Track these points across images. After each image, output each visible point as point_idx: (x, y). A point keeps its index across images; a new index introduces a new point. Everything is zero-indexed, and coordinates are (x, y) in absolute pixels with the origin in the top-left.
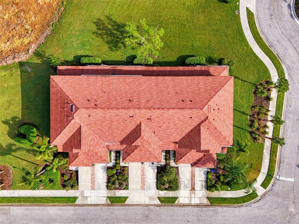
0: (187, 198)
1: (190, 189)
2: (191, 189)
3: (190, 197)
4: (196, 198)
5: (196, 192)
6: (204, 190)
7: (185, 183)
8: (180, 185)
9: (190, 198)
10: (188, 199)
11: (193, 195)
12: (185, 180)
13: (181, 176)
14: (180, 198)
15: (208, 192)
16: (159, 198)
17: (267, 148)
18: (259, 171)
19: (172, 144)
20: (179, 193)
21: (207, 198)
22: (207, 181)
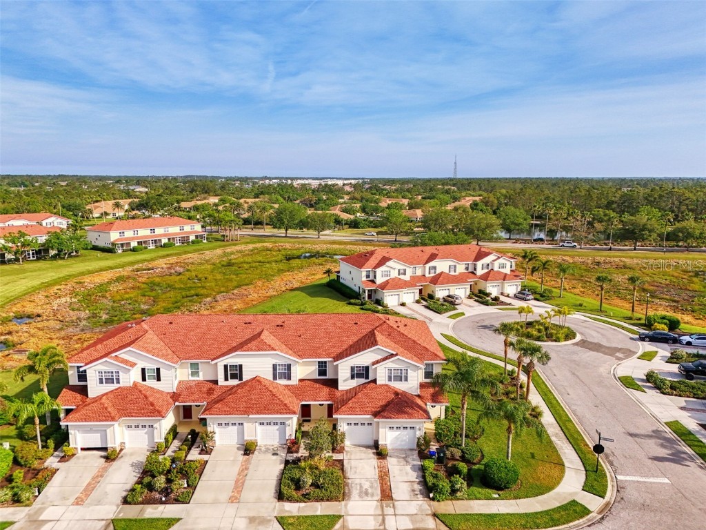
0: (372, 518)
1: (379, 497)
2: (382, 497)
3: (380, 513)
4: (397, 517)
5: (396, 503)
6: (422, 499)
7: (361, 487)
8: (349, 490)
9: (381, 517)
10: (375, 520)
11: (389, 511)
12: (363, 482)
13: (350, 474)
14: (349, 518)
15: (435, 503)
16: (282, 518)
17: (556, 435)
18: (561, 465)
19: (326, 390)
20: (346, 506)
21: (435, 515)
22: (424, 482)
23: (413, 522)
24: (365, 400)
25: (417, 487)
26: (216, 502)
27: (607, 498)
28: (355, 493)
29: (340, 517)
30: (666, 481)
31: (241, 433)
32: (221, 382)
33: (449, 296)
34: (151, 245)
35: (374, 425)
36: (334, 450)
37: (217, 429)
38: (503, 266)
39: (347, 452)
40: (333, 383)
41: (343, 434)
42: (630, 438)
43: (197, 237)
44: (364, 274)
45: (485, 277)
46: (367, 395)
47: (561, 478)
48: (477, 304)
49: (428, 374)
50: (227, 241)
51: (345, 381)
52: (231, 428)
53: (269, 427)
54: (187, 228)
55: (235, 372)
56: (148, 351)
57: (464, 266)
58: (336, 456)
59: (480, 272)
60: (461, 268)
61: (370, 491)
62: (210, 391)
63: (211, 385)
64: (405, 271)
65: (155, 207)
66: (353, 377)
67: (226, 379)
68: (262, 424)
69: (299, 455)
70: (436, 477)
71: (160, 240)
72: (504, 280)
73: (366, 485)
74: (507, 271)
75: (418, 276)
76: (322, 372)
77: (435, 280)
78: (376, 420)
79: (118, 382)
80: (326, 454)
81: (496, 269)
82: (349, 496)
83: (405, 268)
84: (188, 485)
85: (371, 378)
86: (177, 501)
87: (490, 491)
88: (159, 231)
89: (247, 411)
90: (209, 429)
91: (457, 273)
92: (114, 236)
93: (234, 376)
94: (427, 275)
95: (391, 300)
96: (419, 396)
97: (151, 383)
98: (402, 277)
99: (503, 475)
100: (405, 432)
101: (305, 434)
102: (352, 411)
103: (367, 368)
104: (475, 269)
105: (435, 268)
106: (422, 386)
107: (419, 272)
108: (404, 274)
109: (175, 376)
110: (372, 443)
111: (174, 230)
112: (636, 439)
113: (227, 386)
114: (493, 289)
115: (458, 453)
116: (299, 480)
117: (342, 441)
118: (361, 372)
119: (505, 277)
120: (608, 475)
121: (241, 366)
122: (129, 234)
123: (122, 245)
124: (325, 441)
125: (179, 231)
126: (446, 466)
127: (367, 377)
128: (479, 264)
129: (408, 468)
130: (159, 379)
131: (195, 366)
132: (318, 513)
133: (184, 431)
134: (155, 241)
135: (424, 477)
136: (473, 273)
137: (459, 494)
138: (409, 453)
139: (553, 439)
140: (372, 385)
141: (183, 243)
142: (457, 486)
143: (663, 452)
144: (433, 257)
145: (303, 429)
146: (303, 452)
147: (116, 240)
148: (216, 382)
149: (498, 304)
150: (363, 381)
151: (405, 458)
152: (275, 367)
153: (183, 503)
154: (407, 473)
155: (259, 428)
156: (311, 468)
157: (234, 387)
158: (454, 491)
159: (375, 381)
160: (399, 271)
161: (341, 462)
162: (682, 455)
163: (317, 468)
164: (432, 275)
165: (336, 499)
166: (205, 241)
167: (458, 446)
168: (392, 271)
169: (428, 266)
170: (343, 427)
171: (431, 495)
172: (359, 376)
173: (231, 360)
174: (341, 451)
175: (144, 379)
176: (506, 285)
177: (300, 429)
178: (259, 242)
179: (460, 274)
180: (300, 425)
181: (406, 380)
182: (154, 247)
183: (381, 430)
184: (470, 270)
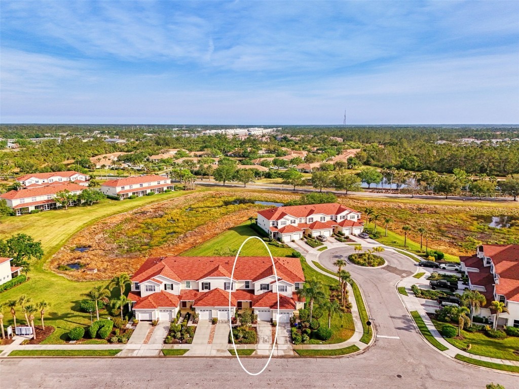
1: (271, 343)
3: (271, 349)
4: (278, 350)
5: (278, 345)
6: (289, 344)
7: (264, 338)
8: (259, 340)
10: (269, 351)
11: (275, 348)
12: (265, 336)
13: (259, 333)
14: (258, 351)
15: (295, 345)
16: (231, 350)
17: (356, 317)
18: (353, 330)
19: (249, 295)
20: (257, 346)
21: (294, 350)
22: (291, 337)
23: (284, 352)
24: (267, 300)
25: (288, 339)
26: (202, 344)
27: (369, 344)
28: (261, 341)
29: (254, 350)
30: (398, 338)
31: (211, 315)
32: (201, 290)
33: (320, 236)
34: (140, 194)
35: (271, 312)
36: (252, 323)
37: (200, 313)
38: (353, 217)
39: (258, 324)
40: (252, 292)
41: (257, 316)
42: (390, 318)
43: (168, 188)
44: (271, 223)
45: (342, 224)
46: (267, 298)
47: (352, 336)
48: (336, 240)
49: (297, 288)
50: (187, 190)
51: (258, 291)
52: (206, 312)
53: (223, 312)
54: (162, 182)
55: (206, 286)
56: (167, 276)
57: (330, 217)
58: (253, 325)
59: (339, 221)
60: (328, 218)
61: (268, 340)
62: (195, 295)
63: (196, 292)
64: (295, 221)
66: (261, 289)
67: (203, 289)
68: (220, 310)
69: (237, 325)
70: (296, 335)
71: (146, 191)
72: (353, 226)
73: (266, 338)
74: (355, 220)
75: (303, 224)
76: (247, 286)
77: (312, 226)
78: (271, 309)
79: (155, 290)
80: (249, 324)
81: (349, 219)
82: (259, 343)
83: (295, 219)
84: (190, 337)
85: (270, 289)
86: (186, 343)
87: (319, 341)
88: (145, 185)
89: (213, 305)
90: (196, 312)
91: (326, 221)
92: (118, 189)
93: (206, 288)
94: (308, 223)
95: (286, 238)
96: (292, 298)
97: (169, 291)
98: (293, 224)
99: (324, 334)
100: (285, 315)
101: (239, 315)
102: (261, 305)
103: (268, 285)
104: (336, 219)
105: (312, 219)
106: (294, 293)
107: (303, 221)
108: (294, 222)
109: (180, 288)
110: (270, 320)
111: (154, 184)
112: (393, 319)
113: (203, 293)
114: (346, 232)
115: (308, 325)
116: (237, 335)
117: (256, 319)
118: (265, 287)
119: (353, 224)
120: (373, 335)
121: (210, 283)
122: (127, 188)
123: (123, 195)
124: (249, 319)
125: (157, 184)
126: (302, 330)
127: (268, 289)
128: (339, 216)
129: (285, 331)
130: (172, 289)
131: (188, 283)
132: (246, 348)
133: (184, 313)
134: (143, 191)
135: (291, 335)
136: (335, 221)
137: (305, 342)
138: (286, 324)
139: (354, 319)
140: (271, 293)
141: (159, 192)
142: (304, 339)
143: (403, 325)
144: (311, 212)
145: (238, 313)
146: (238, 323)
147: (120, 192)
148: (198, 290)
149: (347, 241)
150: (266, 291)
151: (284, 327)
152: (225, 284)
153: (189, 343)
154: (284, 333)
155: (219, 312)
156: (242, 330)
157: (206, 293)
158: (303, 341)
159: (271, 291)
160: (291, 221)
161: (255, 328)
162: (411, 327)
163: (245, 330)
164: (311, 223)
165: (253, 343)
166: (173, 191)
167: (308, 321)
168: (287, 221)
169: (308, 218)
170: (256, 312)
171: (293, 342)
172: (265, 288)
173: (205, 280)
174: (256, 323)
175: (166, 289)
176: (354, 229)
177: (237, 313)
178: (207, 190)
179: (328, 222)
180: (237, 311)
181: (286, 291)
182: (142, 196)
183: (274, 314)
184: (334, 219)
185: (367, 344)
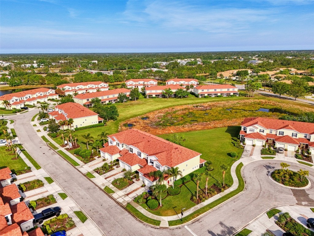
0: (118, 196)
1: (126, 194)
5: (127, 197)
6: (132, 199)
11: (123, 197)
12: (129, 189)
13: (130, 186)
16: (107, 186)
18: (177, 214)
20: (119, 191)
21: (128, 203)
23: (123, 201)
24: (147, 170)
25: (136, 196)
27: (170, 227)
28: (124, 190)
29: (114, 192)
34: (213, 95)
35: (144, 178)
42: (218, 223)
43: (234, 94)
44: (242, 128)
47: (170, 216)
51: (149, 162)
52: (123, 164)
54: (231, 90)
56: (117, 139)
59: (312, 140)
60: (301, 136)
61: (127, 191)
65: (242, 75)
70: (141, 196)
71: (217, 94)
77: (279, 139)
82: (122, 190)
83: (264, 129)
84: (105, 172)
86: (100, 174)
88: (218, 90)
91: (297, 138)
93: (131, 151)
94: (278, 135)
95: (248, 142)
97: (118, 146)
104: (310, 138)
105: (283, 132)
107: (273, 133)
111: (225, 90)
112: (219, 225)
120: (184, 224)
121: (133, 149)
122: (205, 91)
123: (202, 95)
125: (227, 91)
128: (313, 136)
129: (143, 192)
132: (113, 189)
134: (215, 94)
140: (152, 166)
141: (227, 96)
147: (200, 93)
148: (128, 151)
149: (305, 160)
150: (152, 164)
151: (146, 189)
154: (140, 193)
157: (131, 154)
160: (260, 130)
161: (134, 183)
164: (280, 135)
166: (238, 96)
168: (256, 129)
169: (279, 131)
173: (131, 147)
182: (214, 97)
184: (307, 138)
185: (169, 226)
